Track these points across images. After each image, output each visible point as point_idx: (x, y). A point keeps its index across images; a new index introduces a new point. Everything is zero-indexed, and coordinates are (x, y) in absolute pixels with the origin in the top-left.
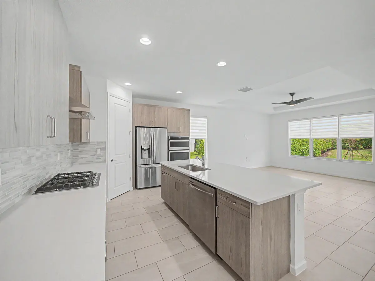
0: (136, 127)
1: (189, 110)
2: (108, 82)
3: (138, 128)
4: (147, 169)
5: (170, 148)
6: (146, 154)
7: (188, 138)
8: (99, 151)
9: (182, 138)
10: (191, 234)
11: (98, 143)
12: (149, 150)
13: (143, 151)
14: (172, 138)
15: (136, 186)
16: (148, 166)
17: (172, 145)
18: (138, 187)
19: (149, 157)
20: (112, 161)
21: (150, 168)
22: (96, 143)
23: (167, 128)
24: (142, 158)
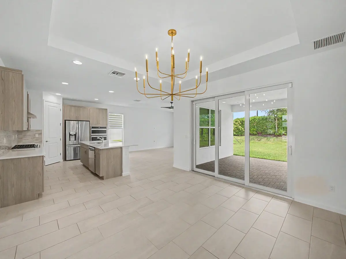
0: (65, 120)
1: (107, 109)
2: (44, 93)
3: (67, 121)
4: (76, 148)
5: (92, 134)
6: (73, 138)
7: (105, 128)
8: (37, 136)
9: (101, 128)
10: (90, 172)
11: (37, 131)
12: (75, 135)
13: (71, 136)
14: (93, 128)
15: (65, 159)
16: (75, 146)
17: (94, 132)
18: (67, 159)
19: (75, 140)
20: (47, 142)
21: (78, 147)
22: (35, 131)
23: (89, 121)
24: (70, 140)
